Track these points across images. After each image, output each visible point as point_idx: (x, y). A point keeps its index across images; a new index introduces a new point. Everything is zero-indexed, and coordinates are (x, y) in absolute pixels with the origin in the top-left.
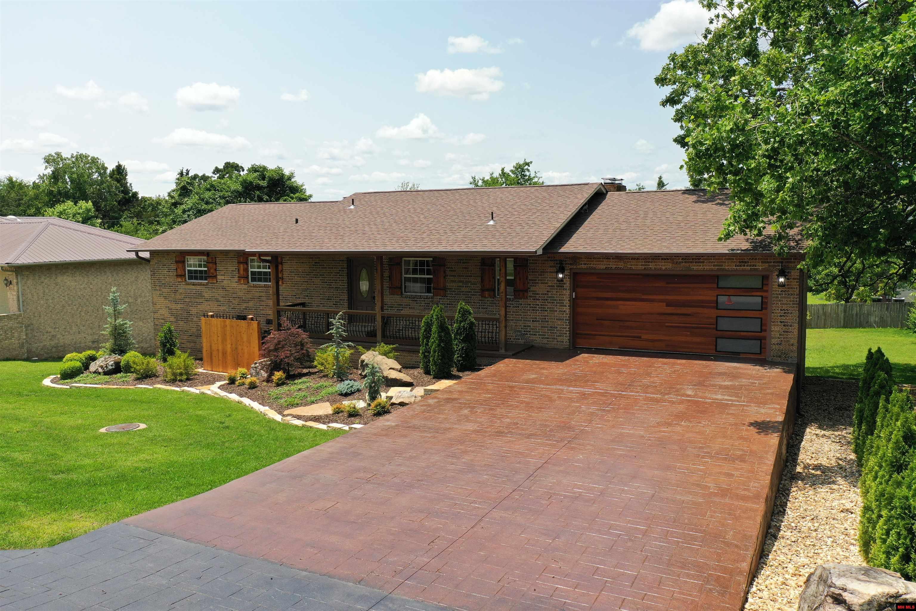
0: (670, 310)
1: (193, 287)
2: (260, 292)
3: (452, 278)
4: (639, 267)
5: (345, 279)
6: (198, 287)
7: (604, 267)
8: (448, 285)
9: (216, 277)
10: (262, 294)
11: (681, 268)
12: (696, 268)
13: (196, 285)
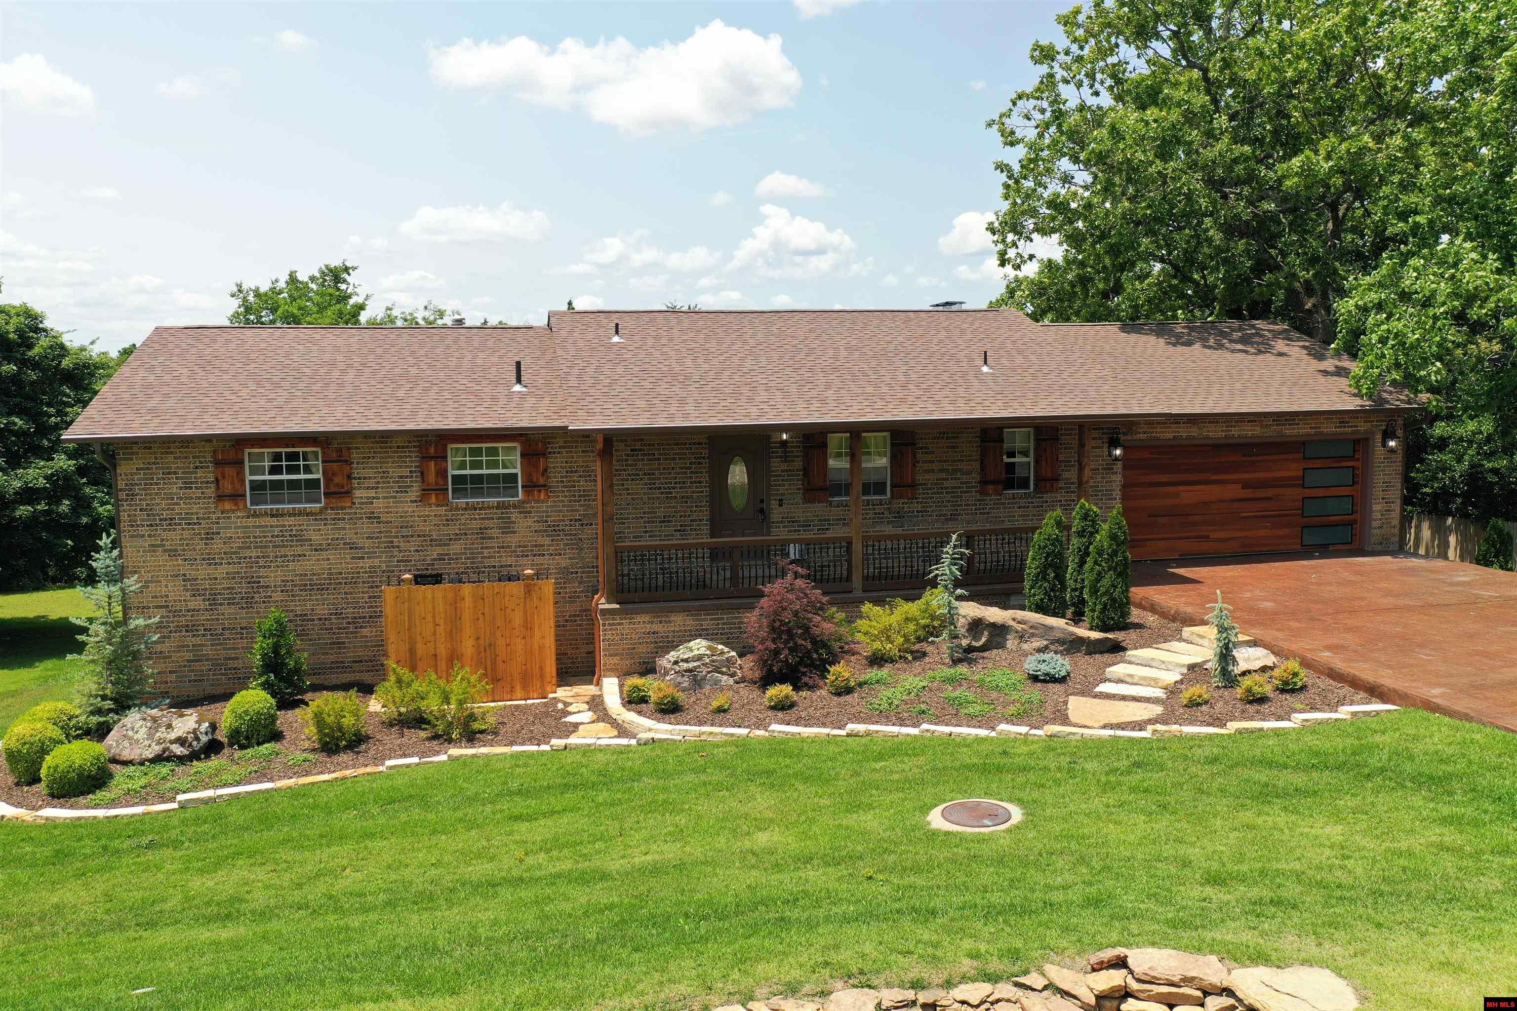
0: (1248, 493)
1: (274, 521)
2: (483, 519)
3: (926, 466)
4: (1217, 433)
5: (705, 478)
6: (291, 521)
7: (1171, 436)
8: (920, 478)
9: (348, 493)
10: (487, 523)
11: (1270, 432)
12: (1291, 431)
13: (282, 515)
